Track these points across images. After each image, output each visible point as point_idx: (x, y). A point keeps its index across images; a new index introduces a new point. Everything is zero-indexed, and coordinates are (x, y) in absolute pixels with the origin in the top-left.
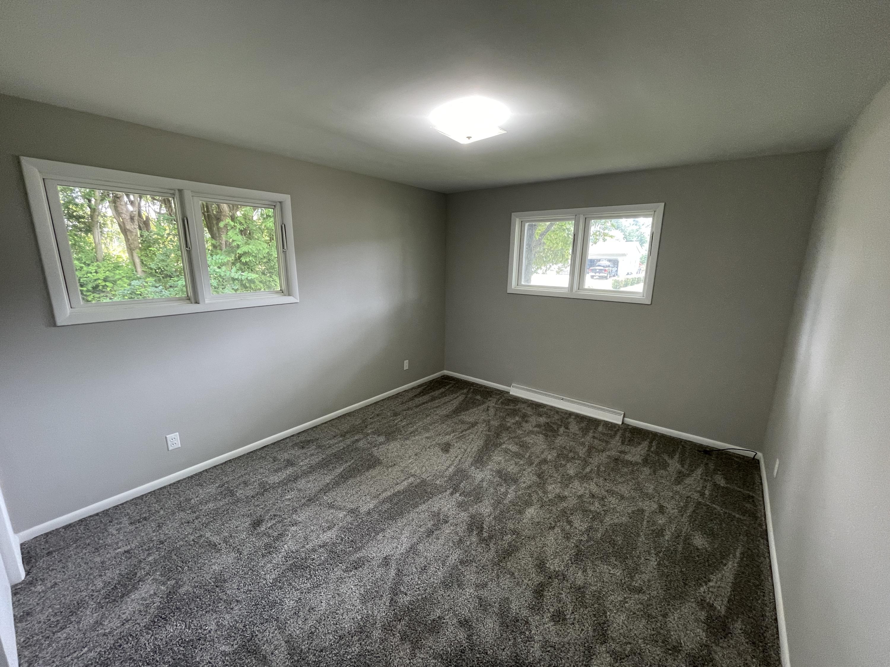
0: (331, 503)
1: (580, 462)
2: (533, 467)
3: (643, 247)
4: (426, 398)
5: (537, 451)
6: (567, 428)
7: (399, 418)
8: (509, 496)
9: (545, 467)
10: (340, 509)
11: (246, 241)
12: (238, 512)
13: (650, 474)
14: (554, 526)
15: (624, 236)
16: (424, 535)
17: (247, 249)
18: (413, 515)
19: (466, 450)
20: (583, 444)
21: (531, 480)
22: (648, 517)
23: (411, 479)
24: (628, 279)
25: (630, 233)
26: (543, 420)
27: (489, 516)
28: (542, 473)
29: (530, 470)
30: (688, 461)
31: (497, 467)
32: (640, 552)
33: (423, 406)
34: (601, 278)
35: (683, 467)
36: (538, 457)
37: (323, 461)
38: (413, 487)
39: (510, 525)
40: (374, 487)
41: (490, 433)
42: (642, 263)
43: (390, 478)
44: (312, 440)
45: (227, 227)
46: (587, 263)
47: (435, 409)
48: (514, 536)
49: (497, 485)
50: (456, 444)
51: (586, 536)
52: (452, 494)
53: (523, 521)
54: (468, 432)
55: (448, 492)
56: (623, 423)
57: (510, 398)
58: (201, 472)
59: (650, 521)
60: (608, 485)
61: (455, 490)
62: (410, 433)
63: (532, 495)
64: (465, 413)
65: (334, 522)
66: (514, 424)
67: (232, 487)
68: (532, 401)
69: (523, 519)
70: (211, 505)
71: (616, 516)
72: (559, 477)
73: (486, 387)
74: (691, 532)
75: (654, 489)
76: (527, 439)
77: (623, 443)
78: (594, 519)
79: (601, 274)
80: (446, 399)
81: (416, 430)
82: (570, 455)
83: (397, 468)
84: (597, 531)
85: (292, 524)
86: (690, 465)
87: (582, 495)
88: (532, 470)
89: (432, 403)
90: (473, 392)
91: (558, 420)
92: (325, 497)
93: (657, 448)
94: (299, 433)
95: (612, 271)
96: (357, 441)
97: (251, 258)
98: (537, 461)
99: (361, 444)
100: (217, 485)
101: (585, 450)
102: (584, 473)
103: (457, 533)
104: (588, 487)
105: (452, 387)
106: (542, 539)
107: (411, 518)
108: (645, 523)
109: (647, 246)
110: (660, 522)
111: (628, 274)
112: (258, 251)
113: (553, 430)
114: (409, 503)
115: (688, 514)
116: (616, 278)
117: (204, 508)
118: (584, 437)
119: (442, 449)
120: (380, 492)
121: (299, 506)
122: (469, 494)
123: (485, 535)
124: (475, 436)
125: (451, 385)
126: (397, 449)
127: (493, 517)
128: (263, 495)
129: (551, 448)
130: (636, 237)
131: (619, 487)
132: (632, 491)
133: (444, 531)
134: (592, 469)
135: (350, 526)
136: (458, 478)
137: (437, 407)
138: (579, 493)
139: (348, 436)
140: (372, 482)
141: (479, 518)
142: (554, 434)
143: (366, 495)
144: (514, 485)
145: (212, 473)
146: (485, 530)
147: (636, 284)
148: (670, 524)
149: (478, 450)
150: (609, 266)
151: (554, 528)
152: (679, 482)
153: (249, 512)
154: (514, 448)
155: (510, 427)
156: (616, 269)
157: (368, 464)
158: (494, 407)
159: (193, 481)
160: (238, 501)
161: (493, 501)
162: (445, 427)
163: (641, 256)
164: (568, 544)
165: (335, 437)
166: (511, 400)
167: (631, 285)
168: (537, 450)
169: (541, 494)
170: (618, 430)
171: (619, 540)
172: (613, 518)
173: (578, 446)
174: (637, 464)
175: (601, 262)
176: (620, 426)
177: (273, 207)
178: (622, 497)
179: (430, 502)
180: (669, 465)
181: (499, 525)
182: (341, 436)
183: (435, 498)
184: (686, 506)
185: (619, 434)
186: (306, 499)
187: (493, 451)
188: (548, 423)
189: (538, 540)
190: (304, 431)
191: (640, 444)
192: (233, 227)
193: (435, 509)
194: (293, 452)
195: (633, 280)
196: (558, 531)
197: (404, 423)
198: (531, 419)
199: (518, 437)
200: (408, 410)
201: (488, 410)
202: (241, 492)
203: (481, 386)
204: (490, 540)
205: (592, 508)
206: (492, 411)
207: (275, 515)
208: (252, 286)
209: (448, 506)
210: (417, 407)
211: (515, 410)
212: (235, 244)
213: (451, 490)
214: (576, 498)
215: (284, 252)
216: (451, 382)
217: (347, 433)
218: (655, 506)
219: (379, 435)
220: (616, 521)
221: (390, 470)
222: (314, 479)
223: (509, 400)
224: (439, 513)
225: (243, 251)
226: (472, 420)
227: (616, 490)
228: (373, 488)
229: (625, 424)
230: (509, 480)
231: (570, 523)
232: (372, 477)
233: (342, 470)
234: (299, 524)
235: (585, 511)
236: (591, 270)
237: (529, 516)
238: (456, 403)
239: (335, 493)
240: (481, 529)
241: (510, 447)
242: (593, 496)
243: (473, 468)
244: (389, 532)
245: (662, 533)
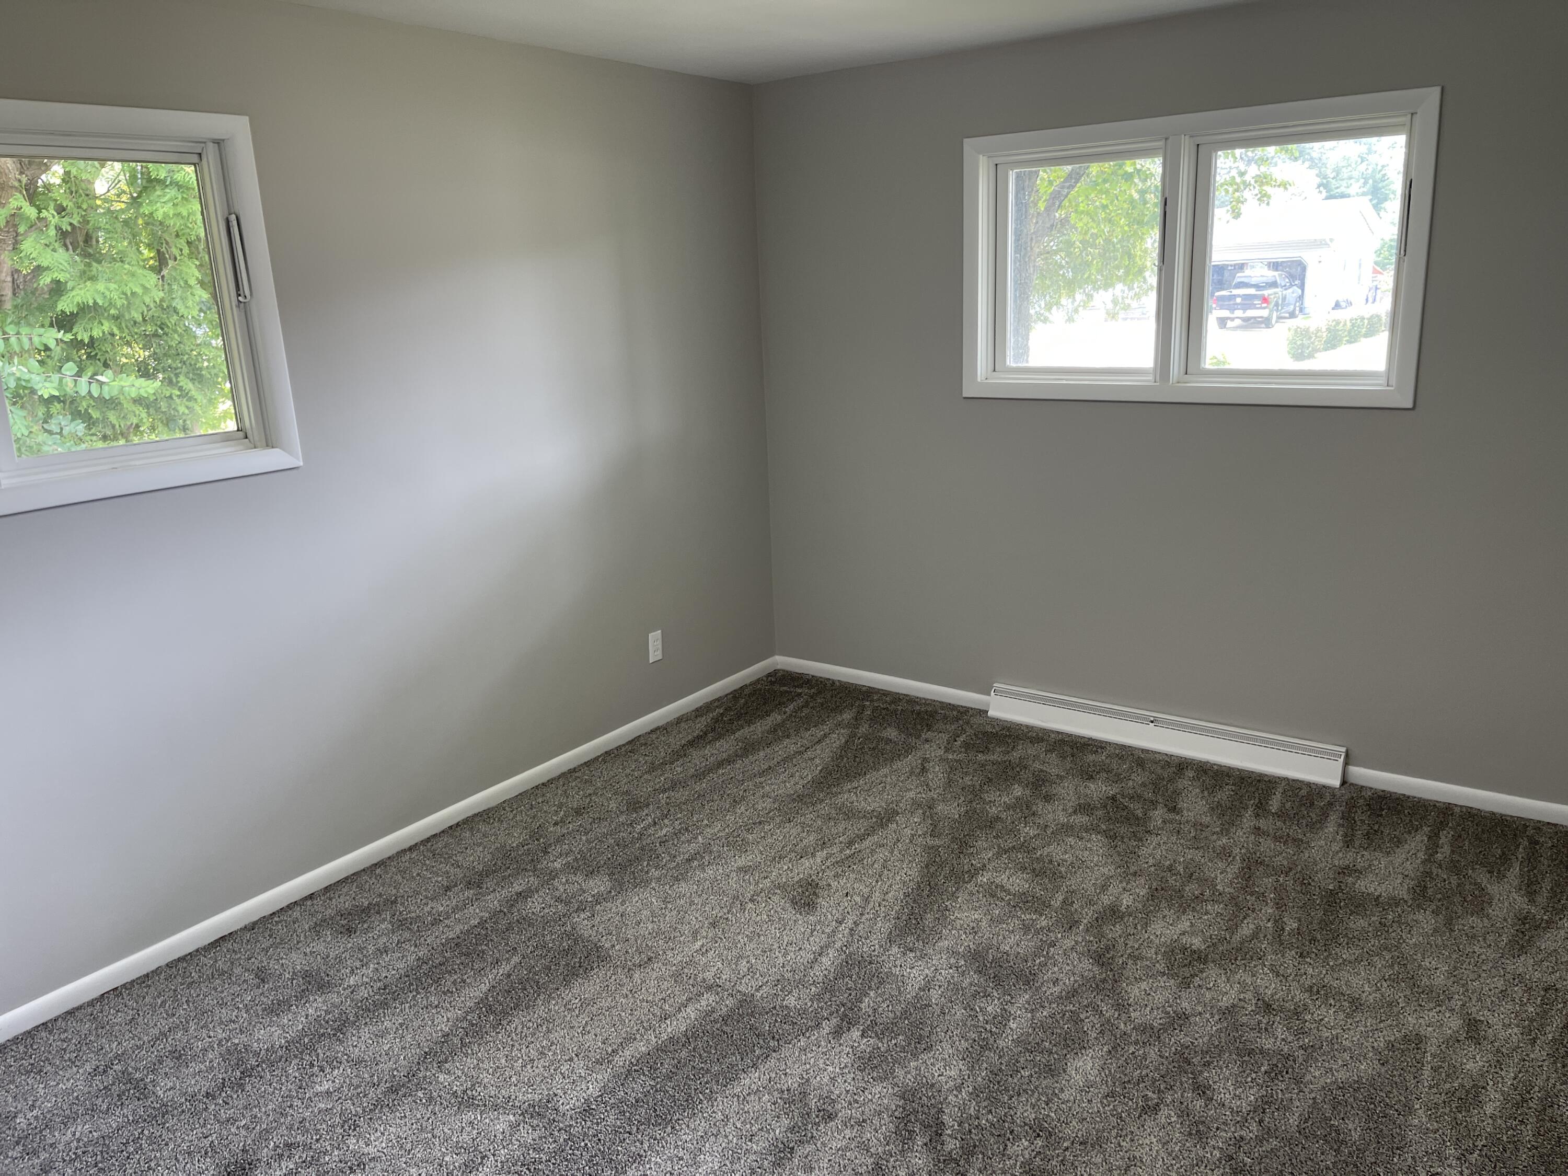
0: (465, 1092)
1: (1219, 908)
2: (1079, 935)
3: (1382, 213)
4: (725, 746)
5: (1089, 886)
6: (1174, 809)
7: (648, 815)
8: (1014, 1026)
9: (1114, 931)
10: (496, 1108)
11: (82, 267)
12: (171, 1146)
13: (1436, 930)
14: (1157, 1105)
15: (1318, 180)
16: (766, 1162)
17: (89, 295)
18: (724, 1105)
19: (867, 900)
20: (1225, 854)
21: (1074, 974)
22: (1434, 1056)
23: (707, 1000)
24: (1338, 323)
25: (1337, 171)
26: (1098, 789)
27: (959, 1088)
28: (1108, 949)
29: (1069, 943)
30: (1547, 885)
31: (968, 942)
32: (1413, 1158)
33: (720, 771)
34: (1250, 323)
35: (1532, 901)
36: (1091, 903)
37: (420, 967)
38: (716, 1021)
39: (1025, 1112)
40: (593, 1032)
41: (937, 842)
42: (1379, 267)
43: (642, 1001)
44: (378, 904)
45: (15, 226)
46: (1210, 278)
47: (758, 780)
48: (1039, 1142)
49: (974, 996)
50: (834, 884)
51: (1254, 1126)
52: (837, 1033)
53: (1062, 1096)
54: (867, 843)
55: (826, 1027)
56: (1344, 782)
57: (989, 729)
58: (29, 1032)
59: (1441, 1067)
60: (1313, 971)
61: (847, 1022)
62: (688, 860)
63: (1083, 1016)
64: (855, 784)
65: (481, 1148)
66: (1008, 807)
67: (136, 1069)
68: (1058, 733)
69: (1062, 1090)
70: (81, 1128)
71: (1340, 1062)
72: (1159, 957)
73: (912, 701)
74: (1558, 1087)
75: (1450, 974)
76: (1056, 851)
77: (1348, 843)
78: (1274, 1074)
79: (1251, 313)
80: (789, 746)
81: (707, 848)
82: (1187, 889)
83: (658, 969)
84: (1287, 1109)
85: (351, 1168)
86: (1553, 894)
87: (1234, 1006)
88: (1076, 942)
89: (747, 761)
90: (872, 719)
91: (1144, 785)
92: (441, 1077)
93: (1453, 852)
94: (327, 889)
95: (1284, 299)
96: (523, 896)
97: (106, 326)
98: (1087, 916)
99: (534, 905)
100: (88, 1067)
101: (1234, 869)
102: (1237, 938)
103: (865, 1148)
104: (1249, 981)
105: (806, 705)
106: (1124, 1144)
107: (719, 1116)
108: (1427, 1072)
109: (1394, 207)
110: (1470, 1066)
111: (1337, 306)
112: (127, 298)
113: (1130, 819)
114: (708, 1071)
115: (1550, 1037)
116: (1300, 322)
117: (63, 1137)
118: (1228, 830)
119: (794, 902)
120: (615, 1047)
121: (364, 1111)
122: (888, 1030)
123: (951, 1145)
124: (892, 853)
125: (800, 702)
126: (652, 912)
127: (971, 1089)
128: (242, 1087)
129: (1129, 875)
130: (1358, 180)
131: (1344, 973)
132: (1385, 985)
133: (823, 1144)
134: (1258, 928)
135: (533, 1154)
136: (851, 984)
137: (762, 774)
138: (1225, 1002)
139: (489, 883)
140: (584, 1019)
141: (929, 1098)
142: (1135, 829)
143: (571, 1060)
144: (1025, 991)
145: (65, 1031)
146: (949, 1132)
147: (1366, 336)
148: (1498, 1070)
149: (907, 895)
150: (1274, 284)
151: (1156, 1108)
152: (1523, 946)
153: (207, 1142)
154: (1017, 882)
155: (998, 819)
156: (1300, 291)
157: (567, 965)
158: (942, 760)
159: (10, 1061)
160: (165, 1110)
161: (965, 1044)
162: (794, 832)
163: (1378, 245)
164: (1201, 1153)
165: (448, 889)
166: (995, 735)
167: (1349, 342)
168: (1086, 881)
169: (1109, 1011)
170: (1330, 804)
171: (1354, 1129)
172: (1331, 1069)
173: (1211, 860)
174: (1395, 902)
175: (1247, 272)
176: (1338, 793)
177: (195, 159)
178: (1356, 1004)
179: (772, 1062)
180: (1491, 899)
181: (990, 1111)
182: (469, 885)
183: (785, 1051)
184: (1543, 1015)
185: (1334, 818)
186: (383, 1087)
187: (954, 896)
188: (1113, 798)
189: (1110, 1147)
190: (347, 878)
191: (1399, 842)
192: (39, 225)
193: (792, 1082)
194: (320, 947)
195: (1353, 325)
196: (1169, 1117)
197: (664, 832)
198: (1058, 790)
199: (1025, 847)
200: (673, 788)
201: (924, 770)
202: (170, 1084)
203: (896, 698)
204: (967, 1161)
205: (1268, 1044)
206: (937, 774)
207: (289, 1146)
208: (112, 417)
209: (830, 1069)
210: (699, 776)
211: (1009, 765)
212: (48, 280)
213: (834, 1021)
214: (1217, 1017)
215: (243, 307)
216: (799, 691)
217: (487, 873)
218: (1454, 1024)
219: (590, 874)
220: (1342, 1075)
221: (637, 976)
222: (401, 1025)
223: (985, 733)
224: (804, 1094)
225: (78, 304)
226: (874, 804)
227: (1335, 984)
228: (592, 1036)
229: (1352, 784)
230: (1008, 976)
231: (1202, 1090)
232: (584, 1004)
233: (484, 988)
234: (372, 1165)
235: (1248, 1053)
236: (1222, 298)
237: (1079, 1079)
238: (822, 755)
239: (471, 1062)
240: (936, 1131)
241: (1002, 879)
242: (1267, 1007)
243: (895, 950)
244: (656, 1163)
245: (1476, 1096)
